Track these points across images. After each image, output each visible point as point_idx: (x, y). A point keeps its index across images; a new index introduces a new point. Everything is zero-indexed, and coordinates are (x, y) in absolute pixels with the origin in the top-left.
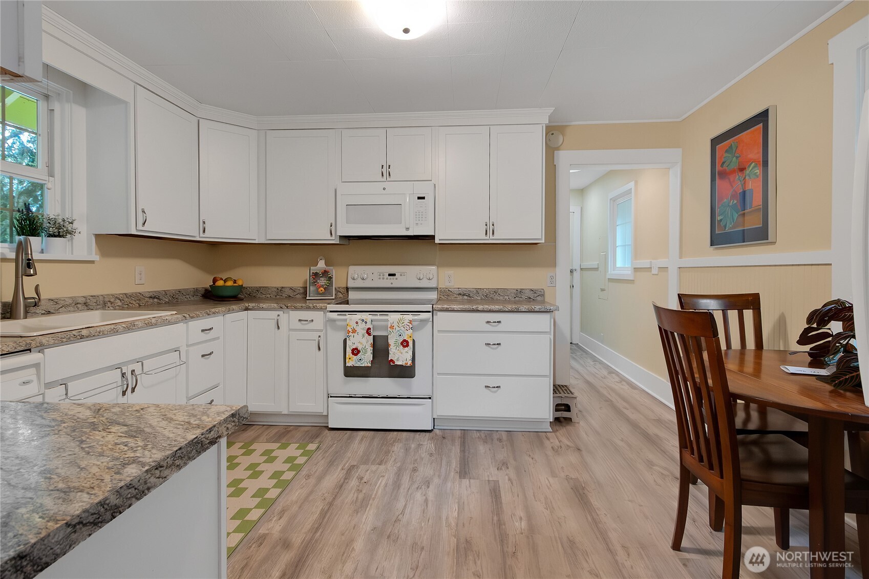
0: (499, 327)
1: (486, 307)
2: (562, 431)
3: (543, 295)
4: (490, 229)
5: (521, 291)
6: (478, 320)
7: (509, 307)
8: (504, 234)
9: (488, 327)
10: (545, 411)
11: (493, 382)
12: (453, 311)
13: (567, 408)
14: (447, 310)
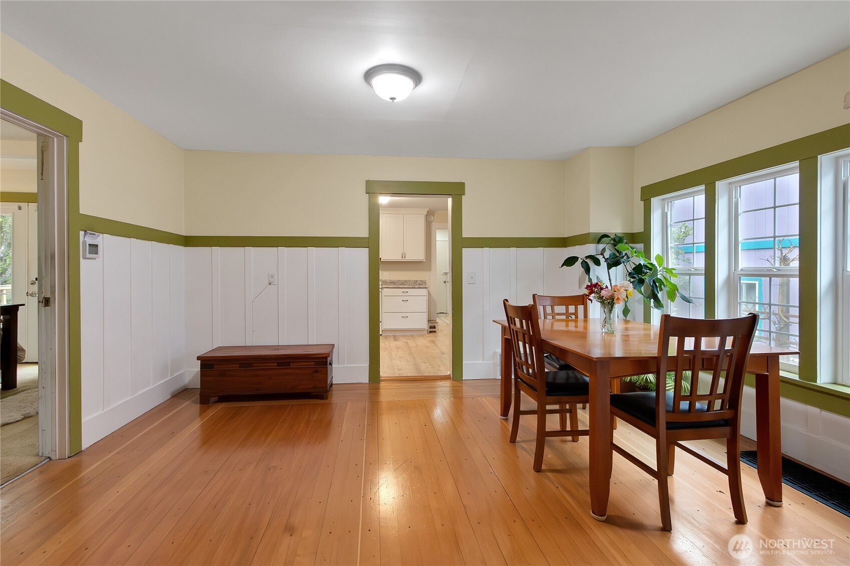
0: (407, 294)
1: (402, 286)
2: (431, 334)
3: (425, 283)
4: (404, 256)
5: (416, 281)
6: (399, 292)
7: (411, 286)
8: (409, 258)
9: (403, 294)
10: (425, 325)
11: (404, 315)
12: (390, 288)
13: (434, 327)
14: (387, 288)
